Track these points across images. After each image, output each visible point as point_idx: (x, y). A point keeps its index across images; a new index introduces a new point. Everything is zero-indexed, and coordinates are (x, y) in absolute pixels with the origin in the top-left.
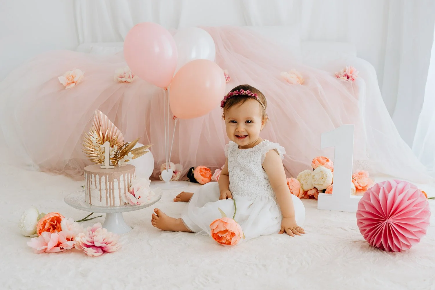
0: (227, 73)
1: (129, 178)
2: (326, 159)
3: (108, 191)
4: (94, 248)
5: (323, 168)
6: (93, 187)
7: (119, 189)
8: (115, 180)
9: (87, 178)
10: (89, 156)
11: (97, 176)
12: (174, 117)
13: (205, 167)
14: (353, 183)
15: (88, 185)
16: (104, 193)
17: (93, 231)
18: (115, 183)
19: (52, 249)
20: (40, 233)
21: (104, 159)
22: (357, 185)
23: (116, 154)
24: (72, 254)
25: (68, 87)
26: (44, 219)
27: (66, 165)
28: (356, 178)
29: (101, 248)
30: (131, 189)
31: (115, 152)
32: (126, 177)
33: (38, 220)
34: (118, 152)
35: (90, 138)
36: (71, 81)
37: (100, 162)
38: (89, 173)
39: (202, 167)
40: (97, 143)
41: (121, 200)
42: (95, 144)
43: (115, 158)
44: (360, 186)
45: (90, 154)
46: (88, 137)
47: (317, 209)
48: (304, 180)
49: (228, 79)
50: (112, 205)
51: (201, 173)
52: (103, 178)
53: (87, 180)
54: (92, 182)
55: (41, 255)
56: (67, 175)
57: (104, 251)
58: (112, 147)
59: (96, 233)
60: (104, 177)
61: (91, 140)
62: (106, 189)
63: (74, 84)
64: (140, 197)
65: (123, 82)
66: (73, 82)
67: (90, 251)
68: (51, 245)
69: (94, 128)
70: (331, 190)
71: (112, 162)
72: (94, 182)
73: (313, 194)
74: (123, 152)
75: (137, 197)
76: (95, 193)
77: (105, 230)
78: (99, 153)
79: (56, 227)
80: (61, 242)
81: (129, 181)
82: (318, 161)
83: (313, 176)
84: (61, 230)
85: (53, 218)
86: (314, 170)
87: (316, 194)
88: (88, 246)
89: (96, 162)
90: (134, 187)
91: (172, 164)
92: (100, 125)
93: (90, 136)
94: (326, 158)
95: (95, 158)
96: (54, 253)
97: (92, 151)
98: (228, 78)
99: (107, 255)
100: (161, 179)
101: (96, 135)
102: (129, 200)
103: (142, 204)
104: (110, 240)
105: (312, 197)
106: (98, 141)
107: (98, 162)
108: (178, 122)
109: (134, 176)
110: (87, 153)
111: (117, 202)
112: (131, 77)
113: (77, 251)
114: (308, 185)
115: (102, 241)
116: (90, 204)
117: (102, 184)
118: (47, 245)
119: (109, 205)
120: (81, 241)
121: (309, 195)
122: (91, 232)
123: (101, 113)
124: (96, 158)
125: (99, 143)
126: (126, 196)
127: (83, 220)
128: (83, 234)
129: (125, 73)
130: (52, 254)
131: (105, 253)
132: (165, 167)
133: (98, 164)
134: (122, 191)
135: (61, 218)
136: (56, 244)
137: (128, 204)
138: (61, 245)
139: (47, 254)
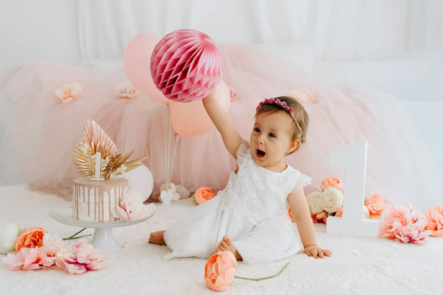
0: (233, 90)
1: (121, 192)
2: (337, 181)
3: (97, 204)
4: (78, 265)
5: (333, 189)
6: (81, 200)
7: (110, 203)
8: (105, 193)
9: (75, 191)
10: (79, 167)
11: (86, 188)
12: (176, 135)
13: (208, 189)
14: (366, 207)
15: (76, 198)
16: (92, 206)
17: (77, 246)
18: (104, 196)
19: (29, 266)
20: (19, 250)
21: (95, 171)
22: (371, 208)
23: (108, 166)
24: (52, 272)
25: (64, 102)
26: (24, 235)
27: (59, 184)
28: (370, 201)
29: (85, 265)
30: (122, 203)
31: (107, 164)
32: (117, 191)
33: (18, 236)
34: (110, 164)
35: (81, 149)
36: (68, 95)
37: (91, 175)
38: (77, 185)
39: (205, 188)
40: (88, 153)
41: (110, 214)
42: (86, 155)
43: (107, 170)
44: (374, 210)
45: (80, 166)
46: (79, 147)
47: (326, 233)
48: (312, 203)
49: (235, 97)
50: (101, 220)
51: (203, 195)
52: (92, 191)
53: (75, 193)
54: (80, 194)
55: (16, 272)
56: (60, 195)
57: (88, 268)
58: (104, 158)
59: (80, 249)
60: (93, 189)
61: (82, 150)
62: (95, 203)
63: (72, 98)
64: (131, 212)
65: (123, 98)
66: (70, 96)
67: (72, 268)
68: (28, 261)
69: (85, 138)
70: (342, 213)
71: (103, 174)
72: (82, 195)
73: (322, 218)
74: (115, 164)
75: (128, 212)
76: (83, 207)
77: (91, 246)
78: (90, 164)
79: (38, 243)
80: (41, 258)
81: (121, 195)
82: (327, 182)
83: (322, 198)
84: (42, 246)
85: (35, 233)
86: (323, 191)
87: (325, 218)
88: (70, 263)
89: (86, 174)
90: (126, 201)
91: (172, 185)
92: (92, 135)
93: (81, 146)
94: (336, 179)
95: (85, 170)
96: (32, 271)
97: (82, 162)
98: (235, 95)
99: (90, 273)
100: (160, 201)
101: (87, 146)
102: (119, 215)
103: (133, 220)
104: (95, 257)
105: (321, 221)
106: (90, 152)
107: (88, 174)
108: (180, 139)
109: (127, 190)
110: (77, 165)
111: (107, 217)
112: (132, 92)
113: (58, 269)
114: (316, 207)
115: (86, 257)
116: (77, 219)
117: (91, 196)
118: (24, 261)
119: (97, 220)
120: (63, 257)
121: (317, 219)
122: (75, 248)
123: (94, 122)
124: (87, 170)
125: (91, 154)
126: (116, 211)
127: (70, 238)
128: (66, 250)
129: (126, 89)
130: (30, 271)
131: (89, 271)
132: (165, 188)
133: (88, 176)
134: (113, 206)
135: (44, 233)
136: (35, 260)
137: (118, 220)
138: (40, 261)
139: (24, 271)
